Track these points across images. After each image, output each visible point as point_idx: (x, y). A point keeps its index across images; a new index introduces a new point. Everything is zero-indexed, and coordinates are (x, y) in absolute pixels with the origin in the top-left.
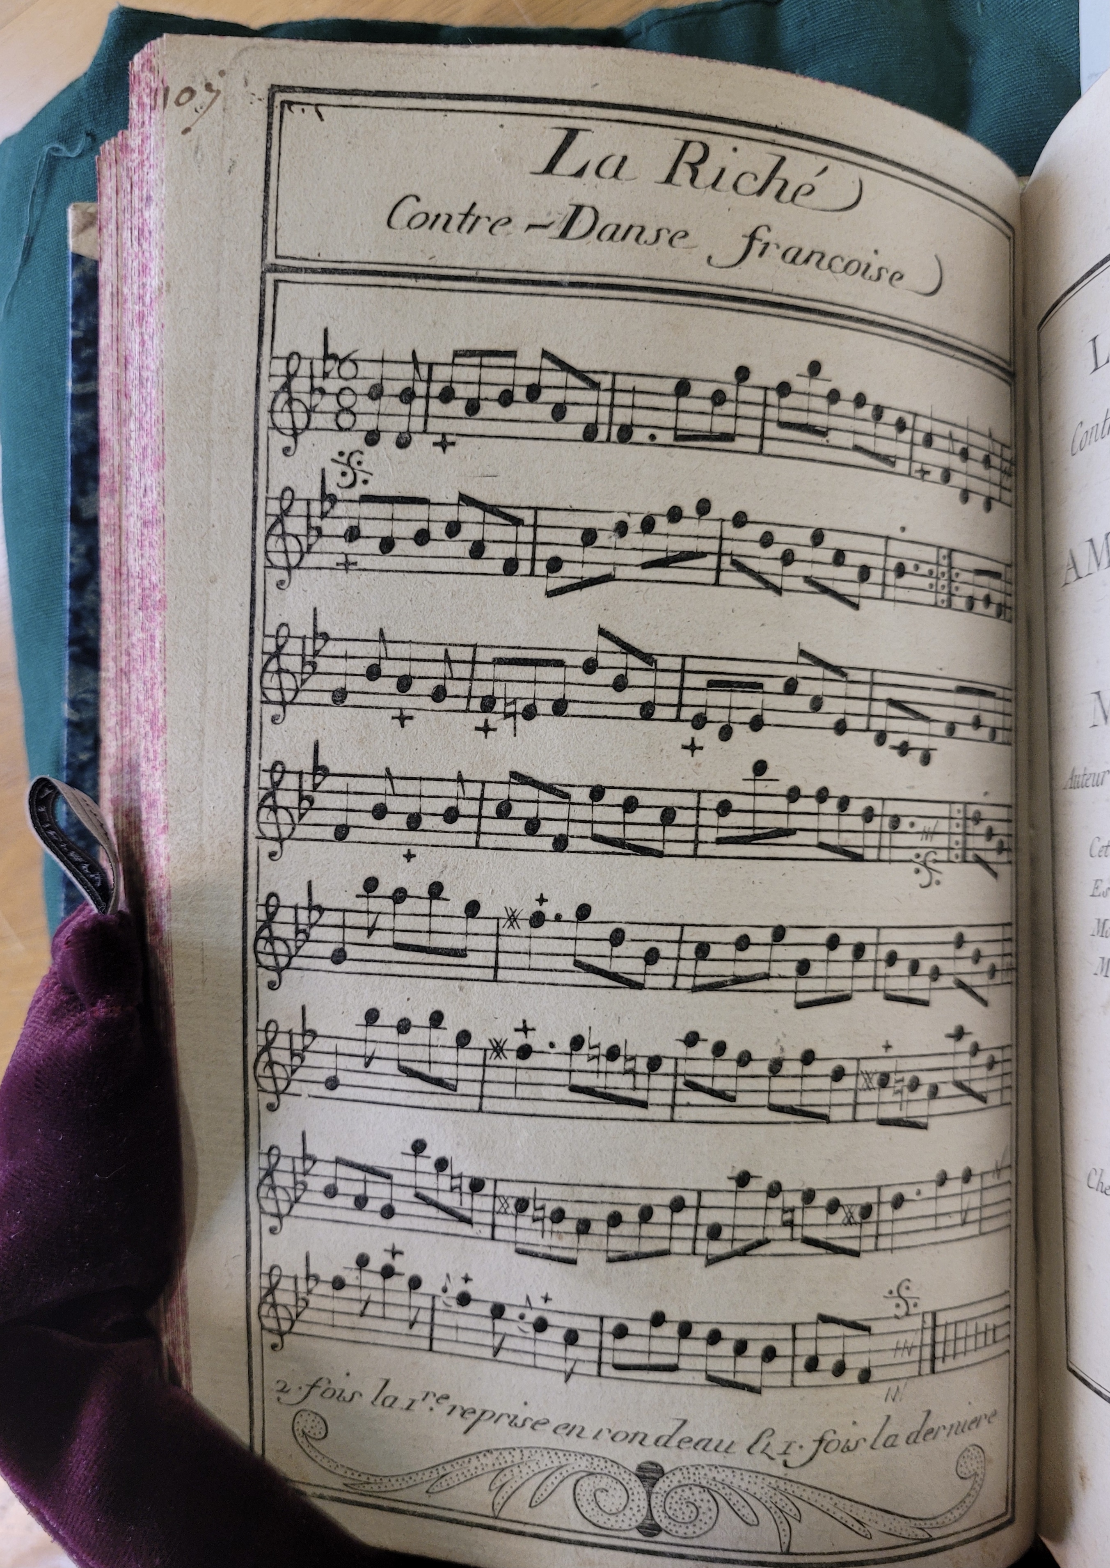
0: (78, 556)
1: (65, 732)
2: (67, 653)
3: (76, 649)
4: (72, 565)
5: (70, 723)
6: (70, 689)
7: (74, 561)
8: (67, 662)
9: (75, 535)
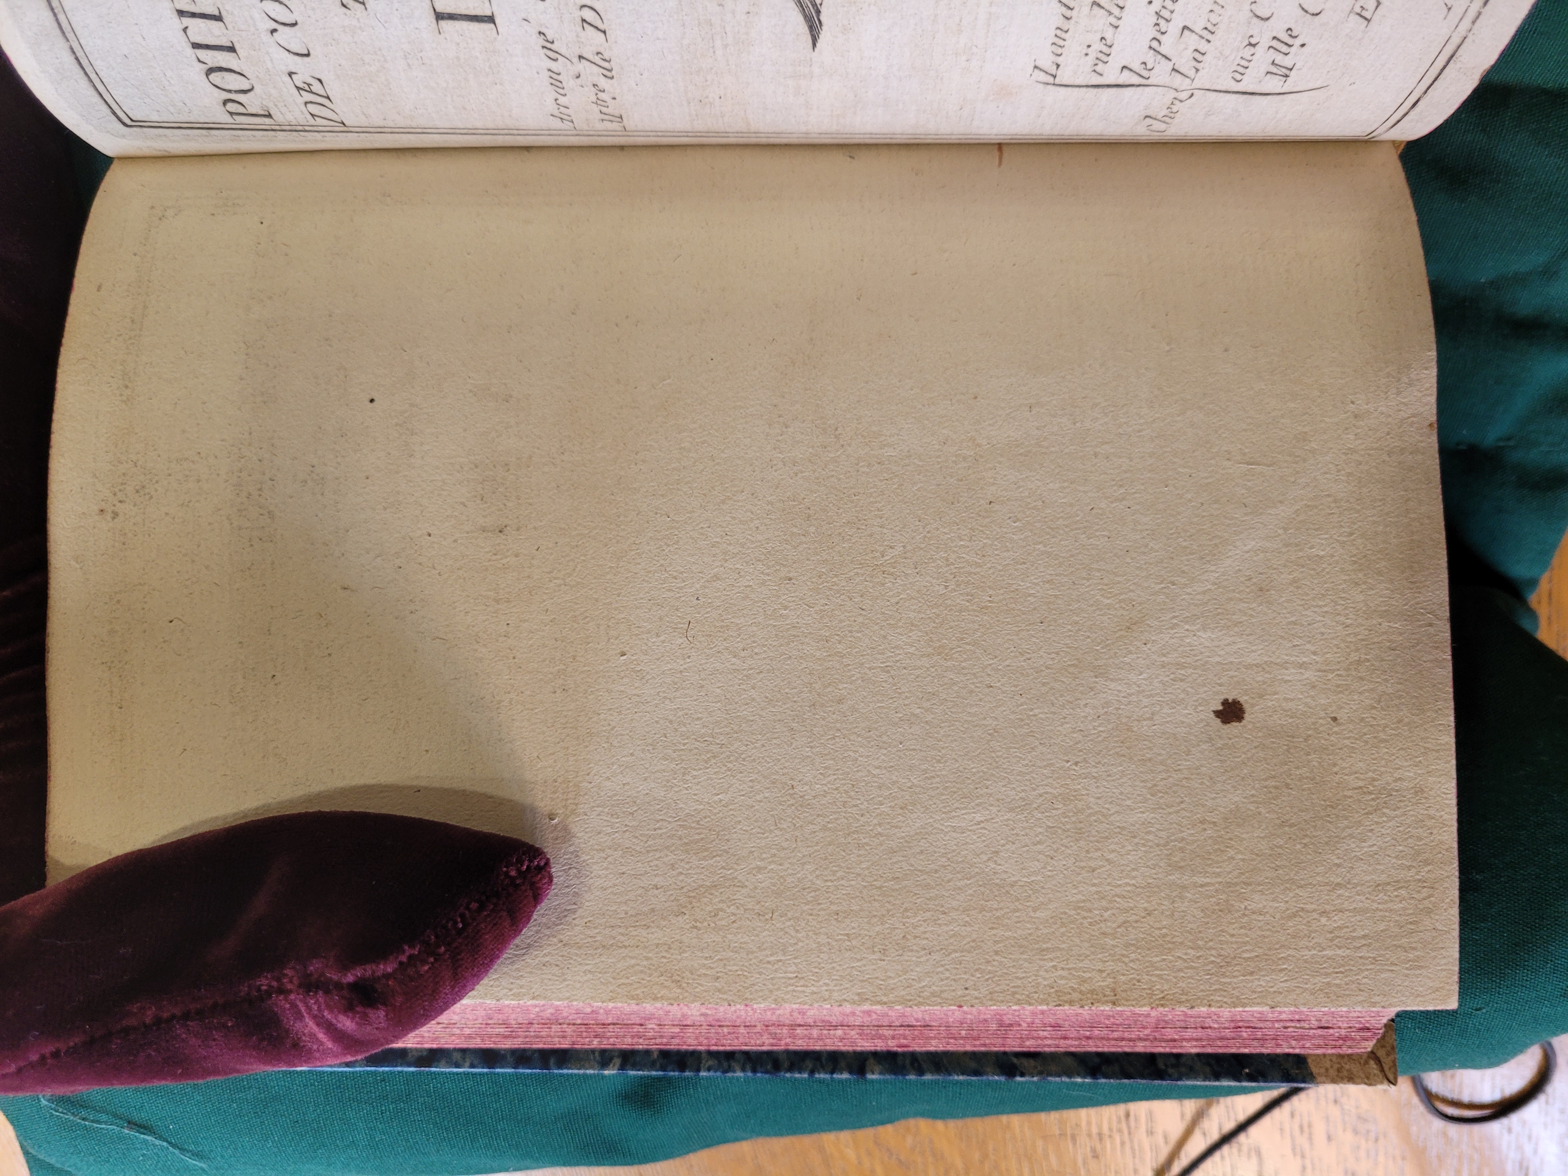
0: (464, 1059)
1: (632, 1073)
2: (556, 1071)
3: (552, 1061)
4: (472, 1066)
5: (622, 1067)
6: (592, 1068)
7: (467, 1064)
8: (565, 1071)
9: (443, 1062)
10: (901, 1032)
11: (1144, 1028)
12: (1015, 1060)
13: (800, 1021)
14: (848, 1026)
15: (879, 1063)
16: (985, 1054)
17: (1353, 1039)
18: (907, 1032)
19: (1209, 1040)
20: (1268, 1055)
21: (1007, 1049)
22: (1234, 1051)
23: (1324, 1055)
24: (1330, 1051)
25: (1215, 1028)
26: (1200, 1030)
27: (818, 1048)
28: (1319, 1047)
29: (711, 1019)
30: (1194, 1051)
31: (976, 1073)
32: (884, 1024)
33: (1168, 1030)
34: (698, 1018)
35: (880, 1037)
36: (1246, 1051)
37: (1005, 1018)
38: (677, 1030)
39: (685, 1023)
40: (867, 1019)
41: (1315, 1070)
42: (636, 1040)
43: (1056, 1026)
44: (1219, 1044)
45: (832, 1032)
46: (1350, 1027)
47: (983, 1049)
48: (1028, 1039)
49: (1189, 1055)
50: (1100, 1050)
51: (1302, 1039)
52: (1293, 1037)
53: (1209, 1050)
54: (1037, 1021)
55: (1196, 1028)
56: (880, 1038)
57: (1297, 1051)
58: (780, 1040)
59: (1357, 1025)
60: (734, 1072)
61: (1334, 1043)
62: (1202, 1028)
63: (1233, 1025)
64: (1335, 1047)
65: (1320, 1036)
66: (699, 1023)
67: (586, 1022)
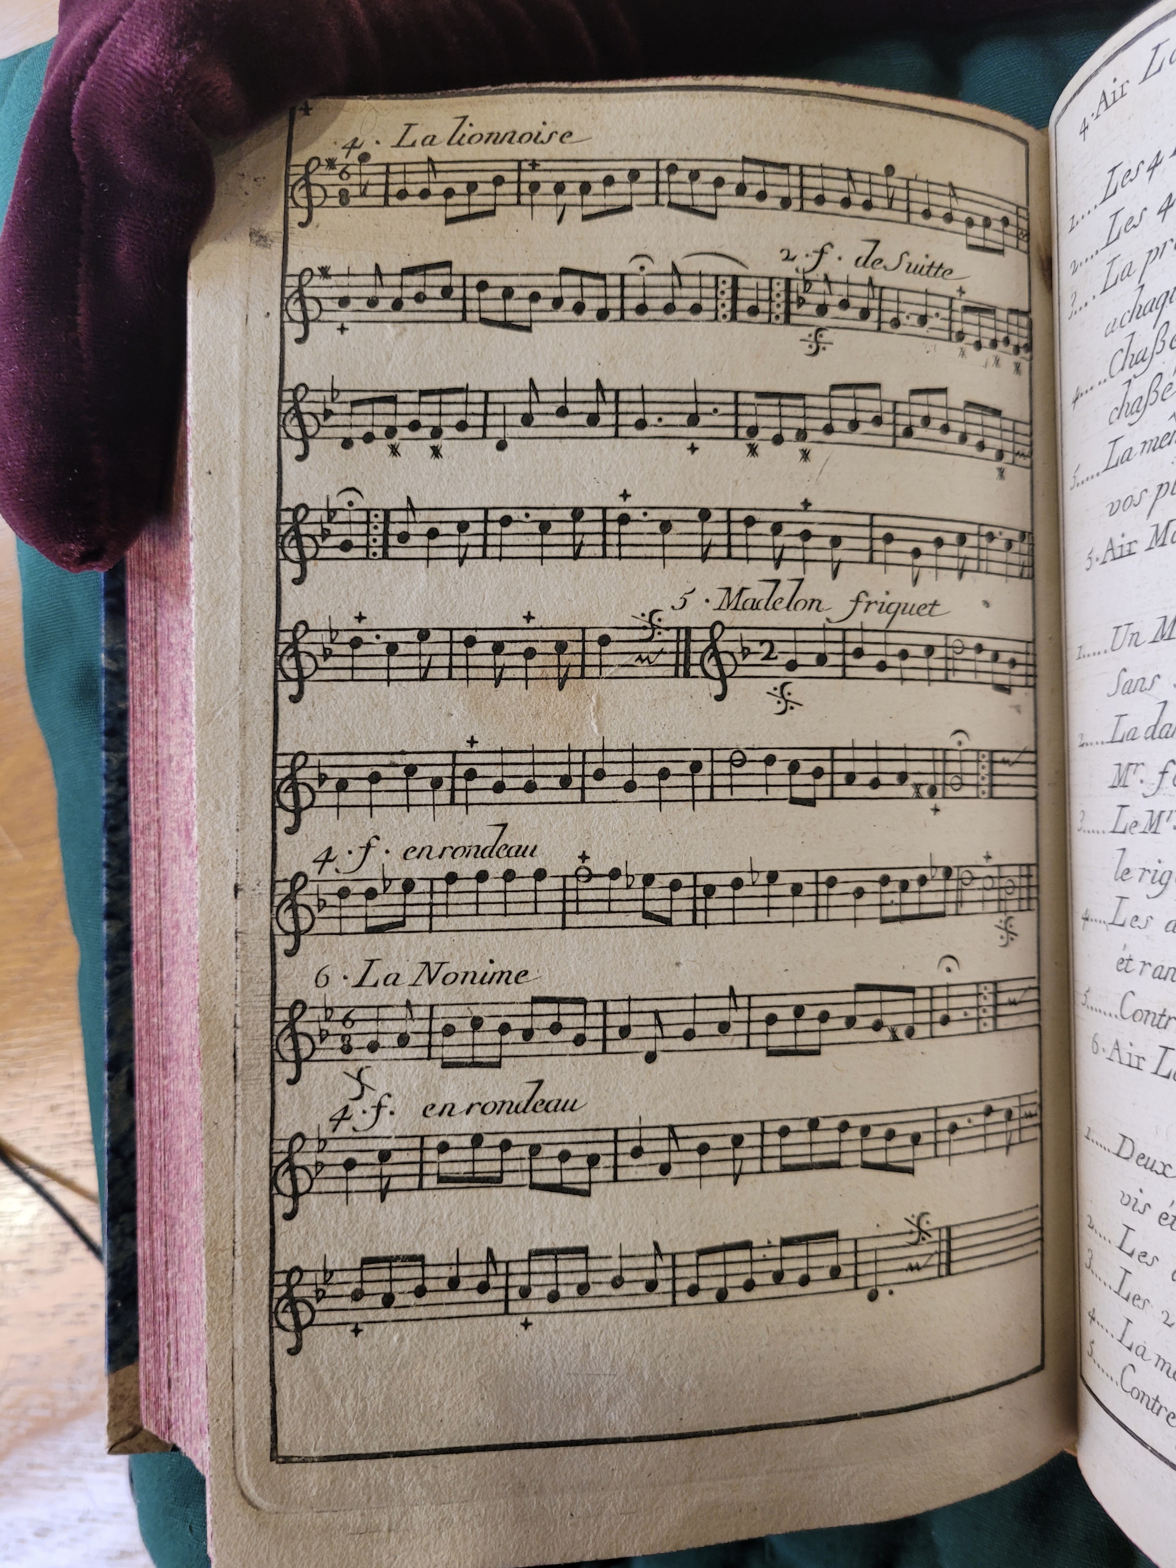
10: (154, 957)
11: (165, 1204)
12: (124, 1070)
13: (164, 855)
14: (160, 904)
15: (118, 933)
16: (130, 1040)
17: (157, 1411)
18: (154, 964)
19: (153, 1269)
20: (137, 1327)
21: (137, 1063)
22: (141, 1290)
23: (137, 1382)
24: (142, 1388)
25: (166, 1274)
26: (164, 1259)
27: (134, 871)
28: (147, 1377)
29: (166, 764)
30: (140, 1251)
31: (111, 1033)
32: (163, 941)
33: (163, 1227)
34: (165, 752)
35: (148, 935)
36: (141, 1303)
37: (173, 1064)
38: (151, 728)
39: (160, 738)
40: (167, 924)
41: (122, 1372)
42: (138, 686)
43: (165, 1114)
44: (148, 1277)
45: (152, 886)
46: (170, 1410)
47: (137, 1038)
48: (149, 1084)
49: (135, 1247)
50: (139, 1156)
51: (155, 1361)
52: (158, 1351)
53: (141, 1267)
54: (171, 1096)
55: (166, 1255)
56: (146, 934)
57: (142, 1355)
58: (142, 833)
59: (173, 1417)
60: (107, 786)
61: (152, 1392)
62: (166, 1262)
63: (171, 1292)
64: (147, 1393)
65: (160, 1379)
66: (159, 751)
67: (159, 636)
